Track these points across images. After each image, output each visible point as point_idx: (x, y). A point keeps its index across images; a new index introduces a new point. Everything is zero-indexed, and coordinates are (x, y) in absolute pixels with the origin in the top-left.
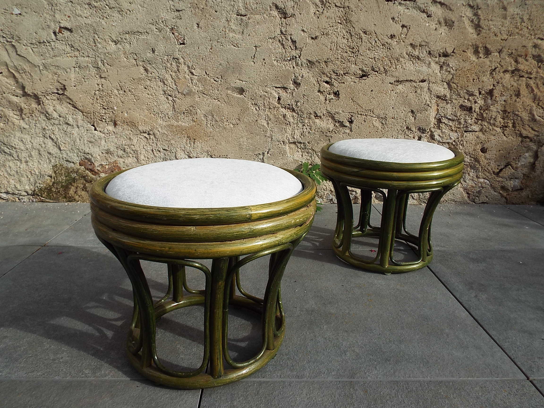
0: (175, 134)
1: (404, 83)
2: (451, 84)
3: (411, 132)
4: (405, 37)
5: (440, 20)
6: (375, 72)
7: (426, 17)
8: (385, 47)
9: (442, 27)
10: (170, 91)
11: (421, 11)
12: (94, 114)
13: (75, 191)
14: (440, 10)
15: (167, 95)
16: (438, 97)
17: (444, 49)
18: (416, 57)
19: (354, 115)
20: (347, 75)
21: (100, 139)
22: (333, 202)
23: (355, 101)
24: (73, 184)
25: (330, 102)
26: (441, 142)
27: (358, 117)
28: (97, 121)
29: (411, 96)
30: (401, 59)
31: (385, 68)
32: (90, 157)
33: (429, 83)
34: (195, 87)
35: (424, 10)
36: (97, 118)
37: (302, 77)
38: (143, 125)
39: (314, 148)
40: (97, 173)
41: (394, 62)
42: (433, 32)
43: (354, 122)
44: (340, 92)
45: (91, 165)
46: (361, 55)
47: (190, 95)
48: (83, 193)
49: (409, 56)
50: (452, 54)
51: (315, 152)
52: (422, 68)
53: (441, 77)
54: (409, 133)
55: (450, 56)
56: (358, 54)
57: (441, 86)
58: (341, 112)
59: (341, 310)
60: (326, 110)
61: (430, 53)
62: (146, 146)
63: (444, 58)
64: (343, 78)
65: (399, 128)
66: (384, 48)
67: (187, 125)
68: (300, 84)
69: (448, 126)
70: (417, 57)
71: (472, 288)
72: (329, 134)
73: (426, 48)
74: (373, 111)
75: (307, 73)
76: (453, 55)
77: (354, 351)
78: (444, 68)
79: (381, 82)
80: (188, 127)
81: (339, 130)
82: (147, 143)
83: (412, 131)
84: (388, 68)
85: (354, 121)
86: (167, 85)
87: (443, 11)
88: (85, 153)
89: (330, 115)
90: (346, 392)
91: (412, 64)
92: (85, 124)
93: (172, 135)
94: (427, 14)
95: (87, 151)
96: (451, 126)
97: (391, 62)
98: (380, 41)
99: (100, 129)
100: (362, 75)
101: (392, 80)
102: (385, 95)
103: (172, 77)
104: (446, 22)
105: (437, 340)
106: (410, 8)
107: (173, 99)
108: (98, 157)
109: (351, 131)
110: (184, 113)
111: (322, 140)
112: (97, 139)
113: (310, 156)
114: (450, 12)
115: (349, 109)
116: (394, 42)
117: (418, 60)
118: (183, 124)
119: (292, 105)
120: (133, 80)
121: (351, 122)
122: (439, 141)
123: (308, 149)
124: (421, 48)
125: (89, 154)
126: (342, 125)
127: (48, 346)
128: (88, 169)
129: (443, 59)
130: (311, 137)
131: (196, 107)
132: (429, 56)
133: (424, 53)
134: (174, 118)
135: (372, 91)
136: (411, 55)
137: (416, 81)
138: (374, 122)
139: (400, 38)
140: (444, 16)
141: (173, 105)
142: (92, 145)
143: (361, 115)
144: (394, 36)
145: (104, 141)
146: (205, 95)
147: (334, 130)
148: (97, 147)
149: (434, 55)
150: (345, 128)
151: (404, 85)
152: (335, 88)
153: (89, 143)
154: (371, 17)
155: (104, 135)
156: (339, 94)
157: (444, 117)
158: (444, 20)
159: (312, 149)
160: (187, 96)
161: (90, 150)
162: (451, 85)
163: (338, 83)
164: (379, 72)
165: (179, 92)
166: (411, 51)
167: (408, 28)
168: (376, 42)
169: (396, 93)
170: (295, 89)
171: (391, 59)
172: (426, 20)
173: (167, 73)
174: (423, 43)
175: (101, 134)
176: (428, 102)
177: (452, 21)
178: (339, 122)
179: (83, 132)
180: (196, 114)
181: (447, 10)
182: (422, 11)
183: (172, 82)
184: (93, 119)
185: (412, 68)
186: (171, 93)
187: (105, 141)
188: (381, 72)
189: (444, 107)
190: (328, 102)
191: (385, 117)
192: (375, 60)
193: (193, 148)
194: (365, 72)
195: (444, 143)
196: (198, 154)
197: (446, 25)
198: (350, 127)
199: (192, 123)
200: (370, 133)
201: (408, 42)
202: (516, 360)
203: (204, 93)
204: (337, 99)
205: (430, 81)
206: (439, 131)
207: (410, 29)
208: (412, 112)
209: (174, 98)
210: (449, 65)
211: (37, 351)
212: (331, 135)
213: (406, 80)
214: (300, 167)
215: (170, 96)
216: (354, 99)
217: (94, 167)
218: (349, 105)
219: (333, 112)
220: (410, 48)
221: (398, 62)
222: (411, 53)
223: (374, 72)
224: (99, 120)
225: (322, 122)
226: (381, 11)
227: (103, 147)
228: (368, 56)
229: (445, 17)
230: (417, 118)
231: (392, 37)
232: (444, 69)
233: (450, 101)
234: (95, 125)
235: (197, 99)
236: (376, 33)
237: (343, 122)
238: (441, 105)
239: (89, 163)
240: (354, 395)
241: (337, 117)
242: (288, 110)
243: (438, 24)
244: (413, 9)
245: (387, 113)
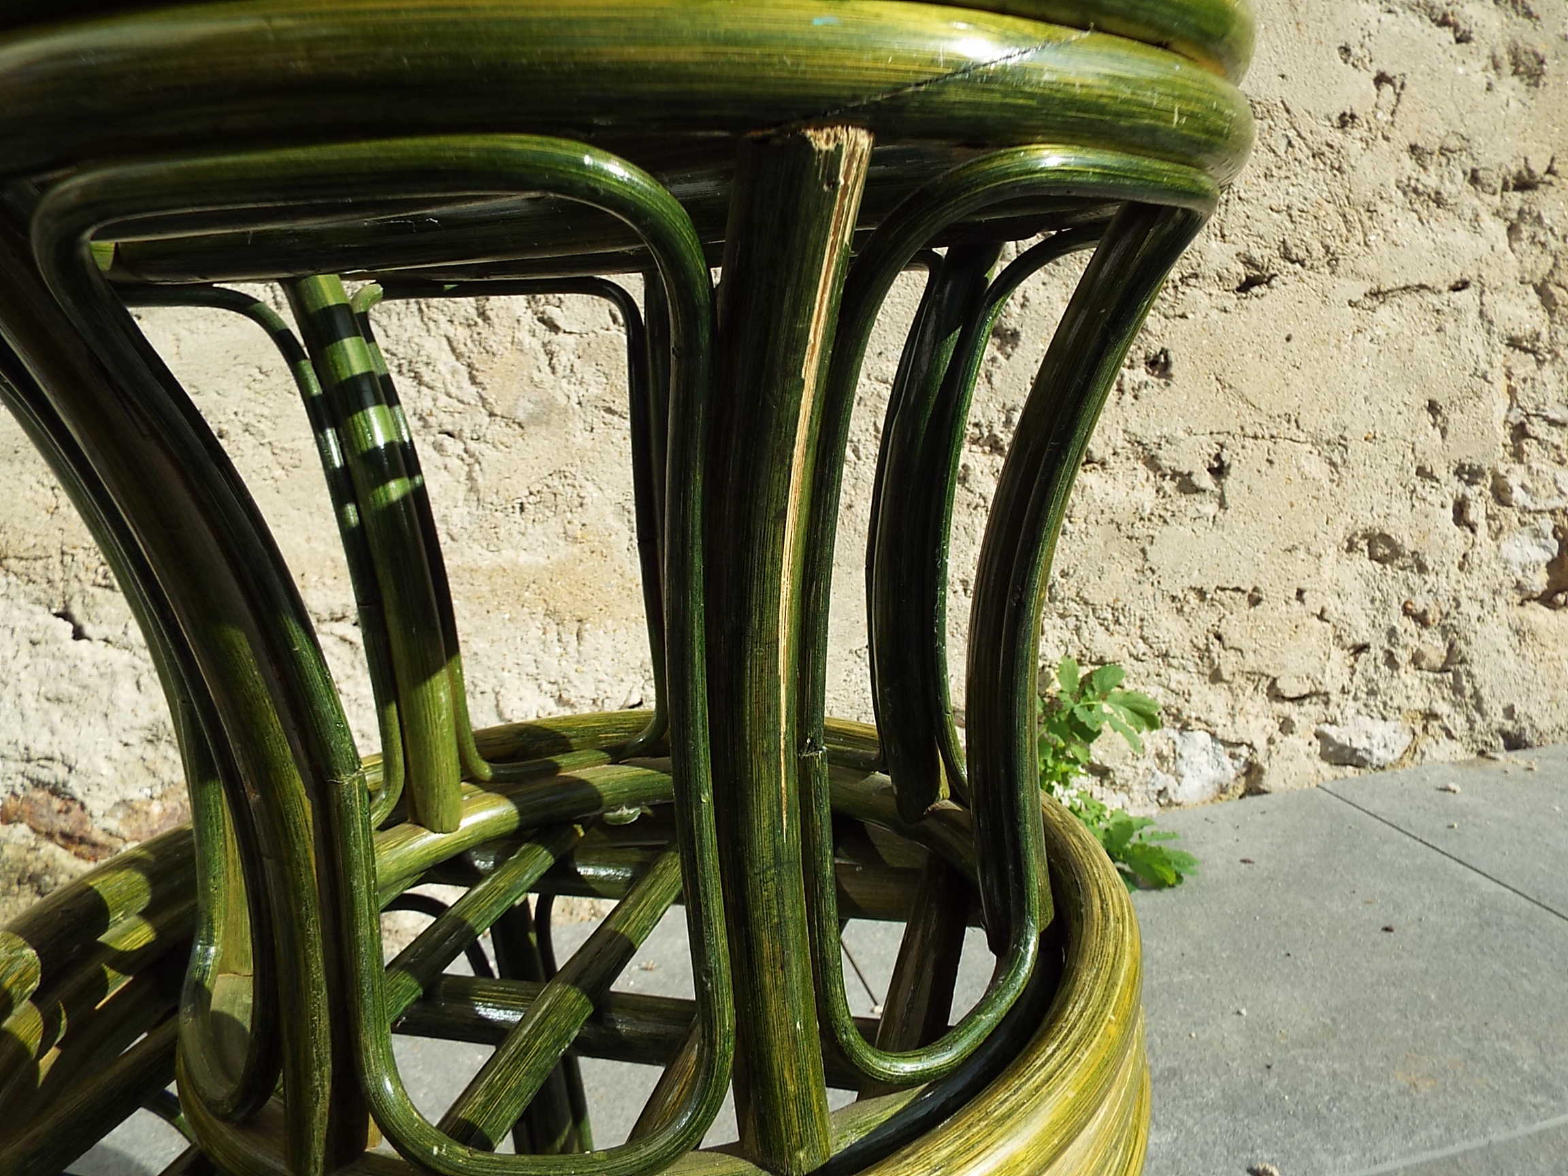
0: (486, 607)
1: (1397, 300)
2: (1552, 288)
3: (1435, 484)
4: (1390, 119)
5: (1498, 54)
6: (1293, 262)
7: (1453, 41)
8: (1325, 164)
9: (1504, 80)
10: (451, 413)
11: (1433, 21)
12: (68, 559)
14: (1494, 15)
15: (435, 430)
16: (1514, 343)
17: (1523, 161)
18: (1429, 196)
19: (1229, 441)
20: (1192, 281)
21: (111, 677)
22: (1170, 801)
23: (1230, 387)
25: (1136, 397)
26: (1530, 512)
27: (1243, 447)
28: (83, 591)
29: (1426, 346)
30: (1382, 207)
31: (1327, 248)
32: (60, 772)
33: (1482, 293)
34: (569, 382)
35: (1445, 15)
36: (82, 575)
37: (1023, 306)
38: (330, 582)
39: (1086, 596)
40: (103, 847)
41: (1360, 221)
42: (1481, 97)
43: (1232, 471)
44: (1172, 355)
45: (68, 811)
46: (1240, 198)
47: (548, 423)
49: (1405, 193)
50: (1548, 178)
51: (1094, 610)
52: (1453, 234)
53: (1517, 264)
54: (1427, 488)
55: (1541, 186)
56: (1231, 197)
57: (1518, 301)
58: (1181, 434)
60: (1125, 431)
61: (1474, 179)
62: (351, 682)
63: (1519, 195)
64: (1180, 296)
65: (1392, 475)
66: (1322, 166)
67: (543, 561)
68: (1015, 335)
69: (1549, 447)
70: (1433, 195)
72: (1140, 530)
73: (1463, 158)
74: (1296, 421)
75: (1042, 287)
76: (1550, 184)
78: (1526, 230)
79: (1318, 302)
80: (546, 569)
81: (1174, 508)
82: (354, 667)
83: (1438, 481)
84: (1340, 244)
85: (1229, 466)
86: (431, 388)
87: (1505, 19)
88: (29, 760)
89: (1140, 449)
91: (1418, 224)
92: (16, 612)
93: (473, 615)
94: (1456, 28)
95: (40, 747)
96: (1557, 448)
97: (1346, 222)
98: (1304, 139)
99: (104, 630)
100: (1247, 277)
101: (1357, 290)
102: (1335, 351)
103: (453, 350)
104: (1516, 63)
106: (1396, 8)
107: (466, 451)
108: (106, 769)
109: (1222, 504)
110: (522, 509)
111: (1116, 555)
112: (90, 681)
113: (1071, 626)
114: (1527, 21)
115: (1211, 417)
116: (1352, 142)
117: (1438, 207)
118: (523, 558)
119: (990, 427)
120: (261, 377)
121: (1219, 471)
122: (1525, 507)
123: (1062, 601)
124: (1444, 160)
125: (51, 759)
126: (1187, 485)
128: (50, 836)
129: (1516, 199)
130: (1074, 547)
131: (579, 476)
132: (1472, 188)
133: (1456, 180)
134: (476, 535)
135: (1288, 339)
136: (1415, 190)
137: (1439, 286)
138: (1303, 462)
139: (1372, 125)
140: (1508, 39)
141: (470, 477)
142: (66, 714)
143: (1255, 437)
144: (1353, 117)
145: (130, 686)
146: (616, 418)
147: (1156, 513)
148: (97, 719)
149: (1490, 185)
150: (1195, 496)
151: (1396, 308)
152: (1150, 338)
153: (46, 705)
154: (1269, 46)
155: (126, 655)
156: (1167, 364)
157: (1536, 416)
158: (1509, 52)
159: (1082, 598)
160: (531, 429)
161: (56, 740)
162: (1552, 295)
163: (1162, 319)
164: (1308, 263)
165: (491, 414)
166: (1415, 175)
167: (1398, 84)
168: (1290, 144)
169: (1372, 340)
170: (998, 354)
171: (1347, 209)
172: (1454, 54)
173: (428, 331)
174: (1453, 143)
175: (111, 652)
176: (1483, 366)
177: (1536, 55)
178: (1175, 474)
179: (10, 654)
180: (581, 505)
181: (1514, 15)
182: (1440, 18)
183: (454, 372)
184: (61, 585)
185: (1422, 239)
186: (454, 423)
187: (138, 683)
188: (1316, 263)
189: (1533, 379)
190: (1128, 397)
191: (1341, 436)
192: (1290, 216)
193: (578, 662)
194: (1256, 267)
195: (1540, 512)
196: (602, 686)
197: (1515, 73)
198: (1217, 491)
199: (565, 550)
200: (1292, 505)
201: (1402, 139)
203: (609, 410)
204: (1162, 381)
205: (1483, 285)
206: (1520, 470)
207: (1406, 89)
208: (1433, 408)
209: (472, 446)
210: (1539, 219)
212: (1151, 532)
213: (1405, 288)
215: (450, 435)
216: (1227, 378)
217: (82, 822)
218: (1209, 404)
219: (1150, 438)
220: (1409, 164)
221: (1371, 218)
222: (1413, 183)
223: (1289, 264)
224: (94, 584)
225: (1111, 481)
226: (1302, 20)
227: (130, 716)
228: (1266, 202)
229: (1515, 43)
230: (1451, 429)
231: (1346, 121)
232: (1525, 235)
233: (1549, 352)
234: (77, 610)
235: (581, 438)
236: (1288, 111)
237: (1190, 474)
238: (1519, 372)
239: (57, 804)
241: (1167, 459)
242: (974, 448)
243: (1490, 67)
244: (1409, 13)
245: (1347, 422)
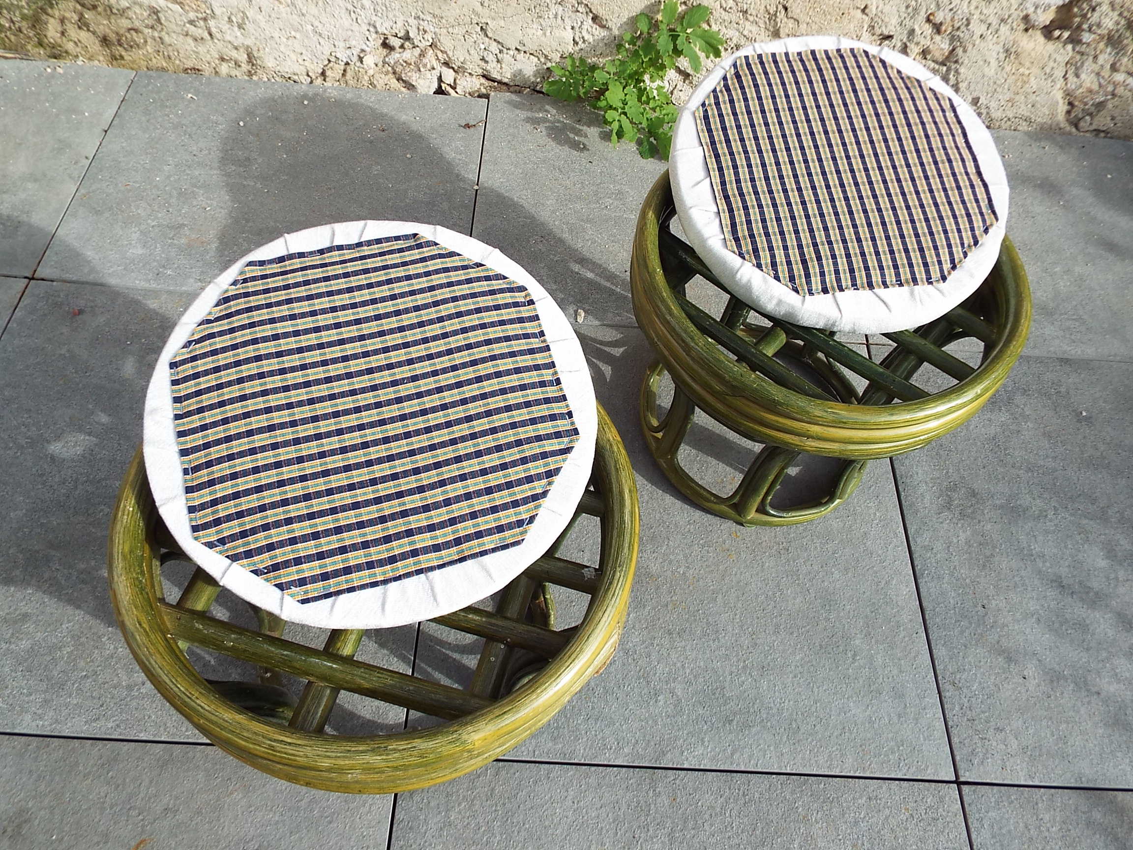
13: (60, 29)
24: (50, 11)
48: (84, 35)
59: (670, 562)
71: (948, 506)
77: (672, 692)
90: (640, 798)
105: (830, 670)
127: (112, 647)
202: (954, 732)
211: (92, 661)
214: (656, 8)
240: (652, 806)
